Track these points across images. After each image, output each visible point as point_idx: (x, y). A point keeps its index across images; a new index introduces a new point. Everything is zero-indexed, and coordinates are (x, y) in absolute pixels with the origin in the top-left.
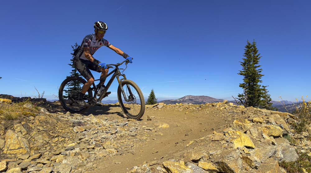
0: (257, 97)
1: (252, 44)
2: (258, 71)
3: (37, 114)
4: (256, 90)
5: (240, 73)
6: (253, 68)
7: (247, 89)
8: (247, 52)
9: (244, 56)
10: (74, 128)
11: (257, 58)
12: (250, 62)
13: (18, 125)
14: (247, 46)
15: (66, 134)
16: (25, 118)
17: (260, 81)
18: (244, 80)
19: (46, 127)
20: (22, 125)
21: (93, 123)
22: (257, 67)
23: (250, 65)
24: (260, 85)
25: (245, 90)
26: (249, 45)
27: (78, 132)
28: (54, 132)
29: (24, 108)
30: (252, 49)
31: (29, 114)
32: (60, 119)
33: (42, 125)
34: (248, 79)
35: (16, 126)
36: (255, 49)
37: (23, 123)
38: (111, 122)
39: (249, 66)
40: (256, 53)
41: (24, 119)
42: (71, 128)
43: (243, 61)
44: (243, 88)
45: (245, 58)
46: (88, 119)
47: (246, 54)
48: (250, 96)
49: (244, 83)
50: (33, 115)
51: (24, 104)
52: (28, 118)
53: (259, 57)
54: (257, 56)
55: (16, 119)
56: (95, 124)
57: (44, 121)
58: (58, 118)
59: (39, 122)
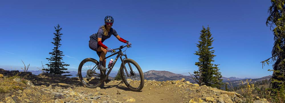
0: (210, 74)
1: (206, 29)
2: (211, 52)
3: (25, 88)
4: (209, 68)
5: (196, 53)
6: (207, 49)
7: (202, 67)
8: (202, 35)
10: (56, 100)
11: (211, 41)
12: (204, 44)
13: (9, 97)
14: (202, 31)
16: (14, 91)
17: (213, 60)
18: (199, 59)
19: (32, 99)
20: (12, 98)
21: (71, 96)
22: (211, 48)
23: (205, 47)
24: (213, 64)
25: (200, 68)
26: (204, 30)
29: (14, 83)
30: (207, 34)
31: (18, 88)
32: (44, 92)
33: (29, 98)
34: (202, 59)
35: (7, 99)
36: (209, 33)
37: (13, 96)
38: (87, 95)
39: (203, 48)
40: (210, 37)
41: (14, 93)
42: (53, 101)
43: (199, 44)
44: (198, 66)
45: (201, 40)
46: (67, 92)
47: (201, 37)
48: (204, 73)
49: (199, 62)
50: (22, 88)
51: (13, 78)
52: (17, 92)
53: (212, 40)
54: (211, 40)
55: (7, 92)
56: (73, 97)
57: (30, 94)
58: (42, 90)
59: (26, 95)
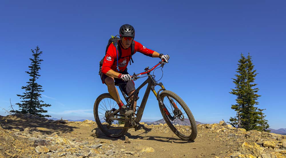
0: (253, 122)
1: (246, 58)
2: (253, 91)
4: (252, 113)
5: (233, 92)
6: (248, 86)
7: (241, 111)
8: (241, 67)
9: (238, 72)
10: (37, 147)
11: (253, 75)
12: (244, 79)
14: (241, 61)
15: (26, 154)
17: (256, 103)
18: (236, 100)
21: (57, 143)
22: (253, 85)
23: (245, 83)
24: (256, 108)
25: (239, 113)
26: (244, 59)
27: (41, 153)
28: (12, 151)
30: (247, 64)
32: (18, 137)
34: (242, 100)
36: (251, 64)
38: (80, 143)
39: (243, 84)
40: (251, 69)
42: (32, 148)
43: (236, 78)
44: (235, 110)
45: (239, 74)
47: (240, 69)
48: (244, 120)
49: (237, 104)
53: (255, 73)
54: (253, 73)
56: (61, 145)
58: (14, 134)
